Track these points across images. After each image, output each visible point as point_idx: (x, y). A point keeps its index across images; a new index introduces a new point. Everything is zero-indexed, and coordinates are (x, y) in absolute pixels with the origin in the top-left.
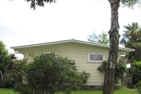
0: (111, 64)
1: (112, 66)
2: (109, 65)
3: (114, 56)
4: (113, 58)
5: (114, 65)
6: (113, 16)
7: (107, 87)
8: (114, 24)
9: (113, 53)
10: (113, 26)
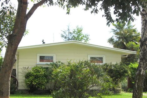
0: (142, 70)
1: (143, 72)
2: (140, 71)
3: (145, 63)
4: (144, 65)
5: (145, 72)
6: (144, 26)
7: (138, 91)
8: (145, 34)
9: (144, 61)
10: (144, 36)
